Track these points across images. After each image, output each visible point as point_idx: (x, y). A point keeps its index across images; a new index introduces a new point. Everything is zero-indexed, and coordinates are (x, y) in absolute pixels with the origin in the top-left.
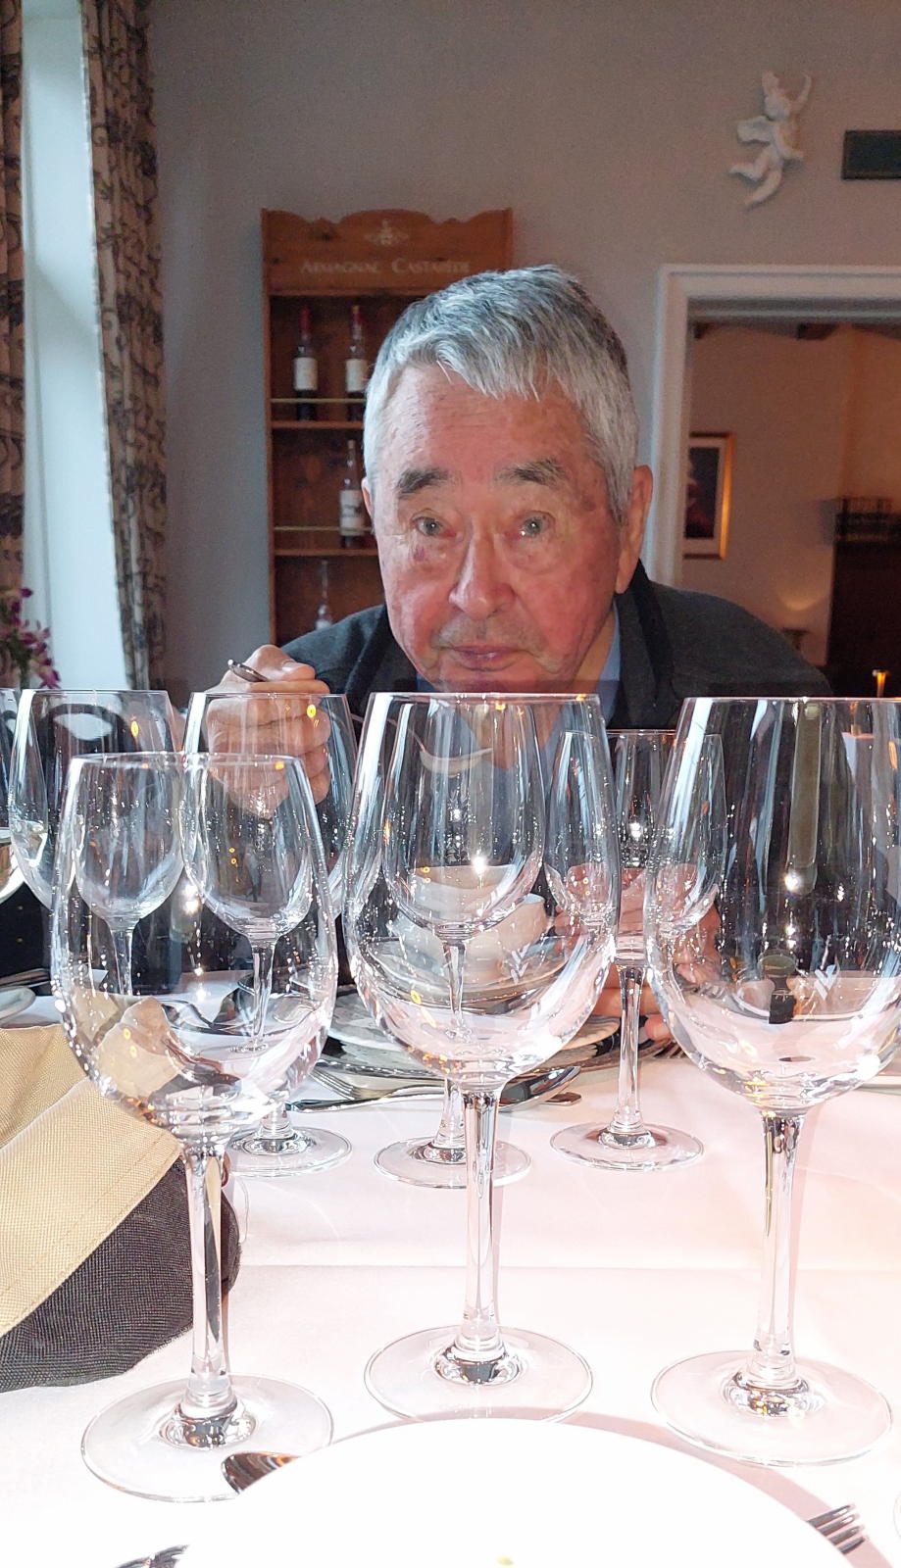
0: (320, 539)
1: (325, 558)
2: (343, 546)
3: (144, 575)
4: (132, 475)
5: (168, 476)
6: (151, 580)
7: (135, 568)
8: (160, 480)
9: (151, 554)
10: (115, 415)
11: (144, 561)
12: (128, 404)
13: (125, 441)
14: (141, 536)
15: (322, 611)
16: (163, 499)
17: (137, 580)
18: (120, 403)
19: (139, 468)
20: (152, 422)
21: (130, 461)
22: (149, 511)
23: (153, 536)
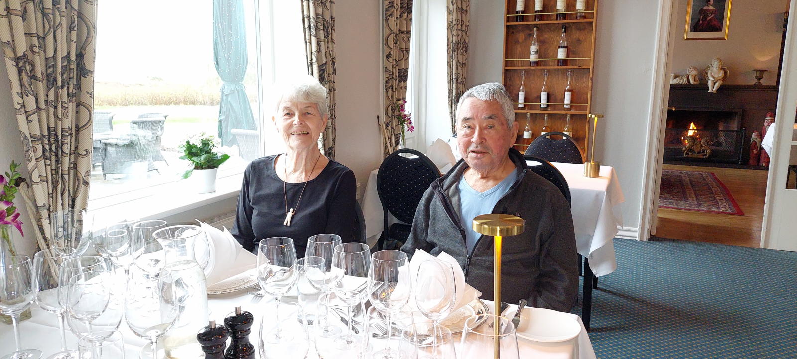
0: (522, 64)
1: (524, 69)
2: (530, 65)
3: (457, 79)
4: (455, 46)
5: (469, 44)
6: (460, 80)
7: (454, 77)
8: (465, 45)
9: (460, 71)
10: (450, 27)
11: (457, 74)
12: (455, 23)
13: (453, 35)
14: (457, 65)
15: (521, 88)
16: (466, 51)
17: (454, 81)
18: (452, 22)
19: (458, 43)
20: (464, 26)
21: (454, 41)
22: (460, 57)
23: (462, 65)
